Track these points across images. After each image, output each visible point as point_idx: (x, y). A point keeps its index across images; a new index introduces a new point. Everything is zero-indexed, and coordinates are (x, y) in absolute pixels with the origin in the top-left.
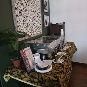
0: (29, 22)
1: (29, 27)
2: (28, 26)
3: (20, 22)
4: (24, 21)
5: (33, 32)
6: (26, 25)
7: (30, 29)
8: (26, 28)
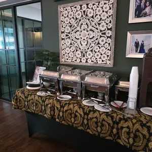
0: (80, 45)
1: (79, 52)
2: (77, 51)
3: (65, 45)
4: (71, 44)
5: (84, 58)
6: (73, 48)
7: (80, 54)
8: (73, 52)
